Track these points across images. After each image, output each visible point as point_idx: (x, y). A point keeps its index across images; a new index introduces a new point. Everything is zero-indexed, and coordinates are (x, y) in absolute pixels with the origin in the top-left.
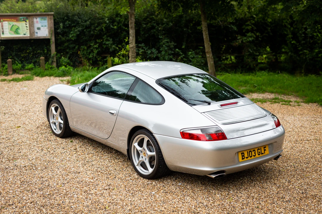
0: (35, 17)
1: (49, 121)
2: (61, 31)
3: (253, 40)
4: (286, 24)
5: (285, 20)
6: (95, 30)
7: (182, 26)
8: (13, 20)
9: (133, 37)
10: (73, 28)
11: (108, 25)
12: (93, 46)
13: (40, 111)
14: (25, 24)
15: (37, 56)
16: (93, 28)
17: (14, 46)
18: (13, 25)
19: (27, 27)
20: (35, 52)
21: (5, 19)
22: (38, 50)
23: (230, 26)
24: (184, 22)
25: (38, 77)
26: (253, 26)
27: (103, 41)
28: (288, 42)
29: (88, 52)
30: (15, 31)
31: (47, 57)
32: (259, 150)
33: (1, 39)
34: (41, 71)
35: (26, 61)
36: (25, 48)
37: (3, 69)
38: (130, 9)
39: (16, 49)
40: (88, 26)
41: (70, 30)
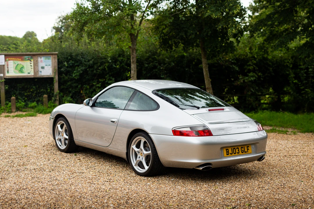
0: (40, 57)
1: (55, 139)
2: (65, 70)
3: (255, 80)
4: (288, 64)
5: (287, 60)
6: (97, 69)
7: (184, 66)
8: (18, 59)
9: (135, 71)
10: (76, 68)
11: (110, 65)
12: (96, 85)
13: (45, 136)
14: (29, 63)
15: (40, 95)
16: (95, 67)
17: (18, 85)
18: (18, 64)
19: (31, 66)
20: (38, 91)
21: (10, 58)
22: (41, 89)
23: (231, 66)
24: (185, 62)
25: (41, 114)
26: (254, 66)
27: (106, 80)
28: (290, 81)
29: (91, 91)
30: (20, 70)
31: (50, 95)
32: (242, 149)
33: (5, 77)
34: (44, 108)
35: (29, 100)
36: (29, 87)
37: (6, 107)
38: (132, 44)
39: (20, 88)
40: (91, 65)
41: (74, 69)
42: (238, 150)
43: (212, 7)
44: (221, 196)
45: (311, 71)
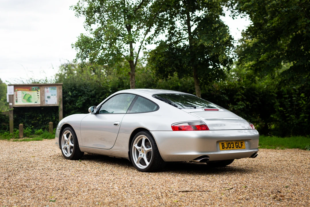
0: (46, 87)
1: (61, 148)
2: (69, 100)
3: (243, 108)
4: (273, 94)
5: (272, 90)
6: (99, 98)
8: (26, 89)
10: (80, 97)
14: (37, 93)
15: (46, 123)
16: (97, 97)
17: (26, 113)
18: (26, 94)
19: (38, 96)
20: (44, 119)
21: (19, 88)
22: (47, 117)
23: (221, 96)
25: (47, 139)
26: (243, 96)
28: (276, 109)
30: (27, 99)
31: (55, 123)
32: (236, 144)
33: (14, 106)
34: (50, 134)
35: (35, 128)
36: (35, 116)
37: (14, 134)
38: (131, 70)
39: (27, 117)
40: (93, 95)
41: (77, 99)
42: (233, 145)
43: (204, 36)
44: (219, 182)
45: (295, 100)
